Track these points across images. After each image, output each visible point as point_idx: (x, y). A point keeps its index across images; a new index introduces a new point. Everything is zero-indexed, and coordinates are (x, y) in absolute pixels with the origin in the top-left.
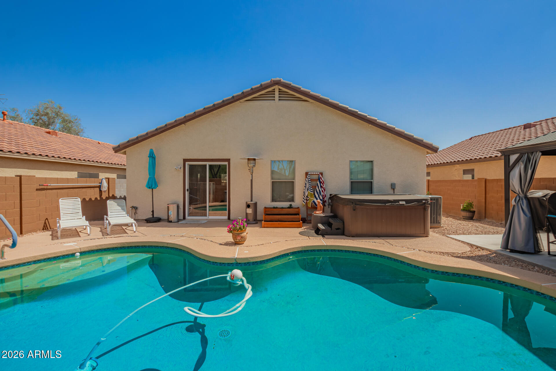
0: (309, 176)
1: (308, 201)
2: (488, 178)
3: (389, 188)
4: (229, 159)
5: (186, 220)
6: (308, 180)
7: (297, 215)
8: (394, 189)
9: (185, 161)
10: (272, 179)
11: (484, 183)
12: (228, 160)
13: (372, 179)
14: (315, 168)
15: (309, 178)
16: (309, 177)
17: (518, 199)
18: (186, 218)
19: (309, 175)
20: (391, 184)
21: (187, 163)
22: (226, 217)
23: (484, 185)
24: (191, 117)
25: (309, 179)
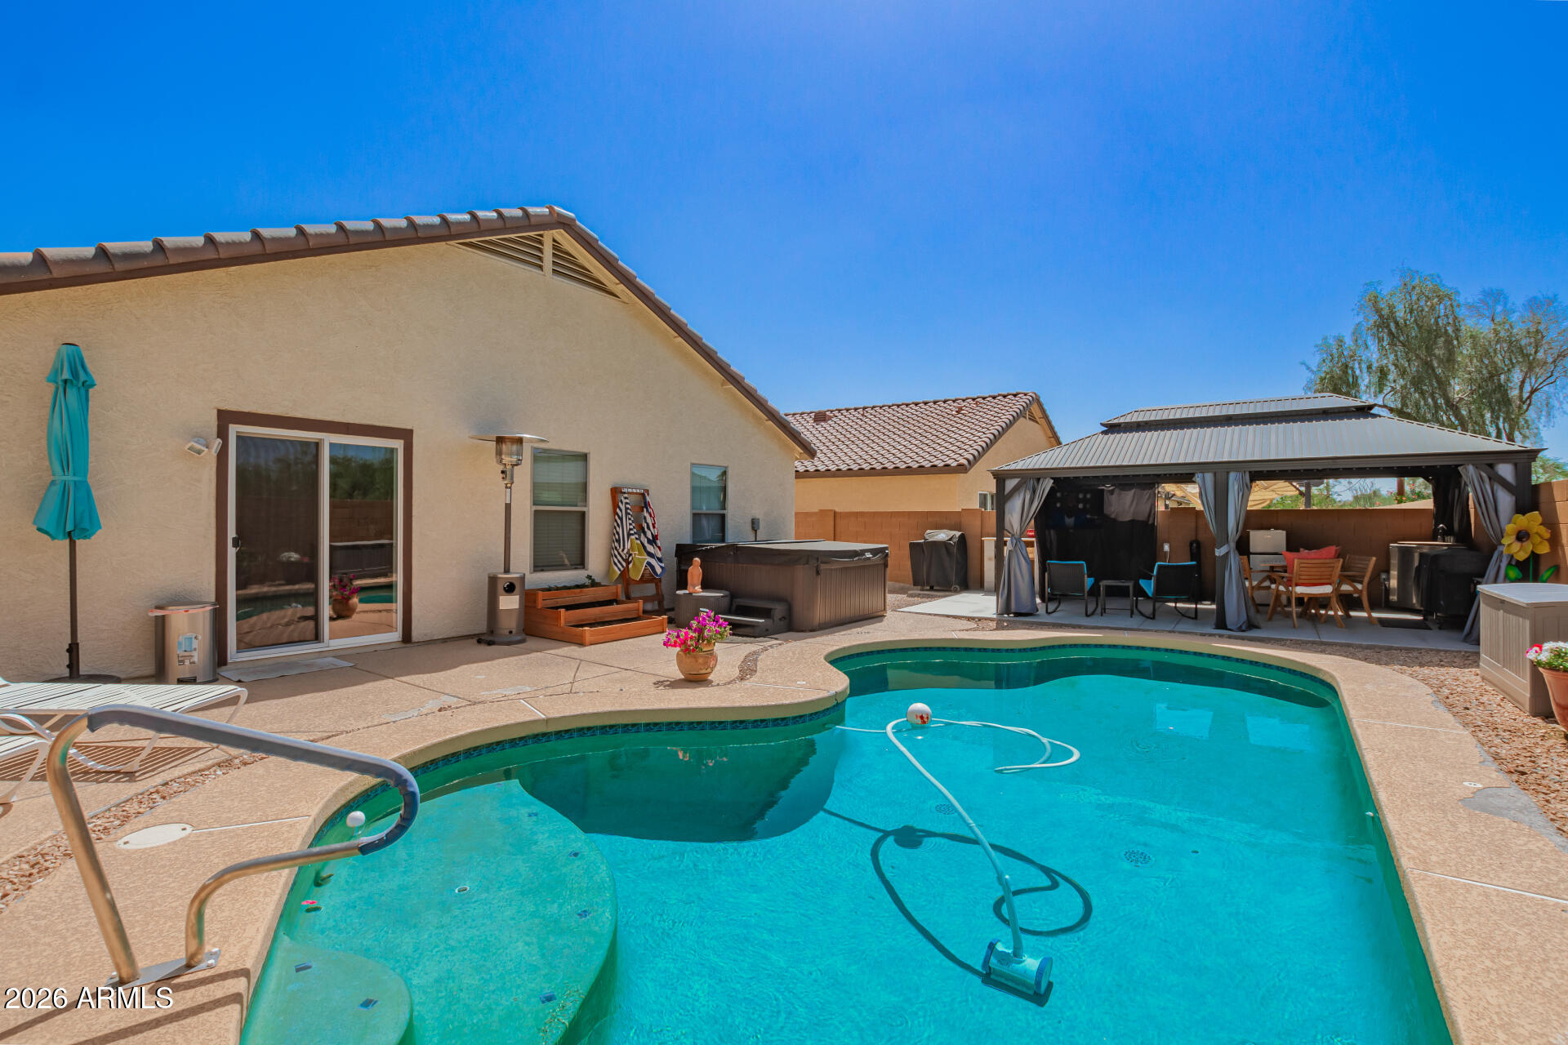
0: (626, 498)
1: (631, 566)
2: (837, 510)
3: (749, 527)
4: (411, 431)
5: (228, 666)
6: (627, 509)
7: (612, 605)
8: (756, 531)
9: (226, 418)
10: (534, 504)
11: (832, 518)
12: (406, 435)
13: (725, 509)
14: (633, 477)
15: (627, 503)
16: (627, 501)
17: (1015, 541)
18: (229, 661)
19: (626, 495)
20: (753, 519)
21: (234, 430)
22: (396, 636)
23: (832, 523)
24: (286, 249)
25: (628, 506)
